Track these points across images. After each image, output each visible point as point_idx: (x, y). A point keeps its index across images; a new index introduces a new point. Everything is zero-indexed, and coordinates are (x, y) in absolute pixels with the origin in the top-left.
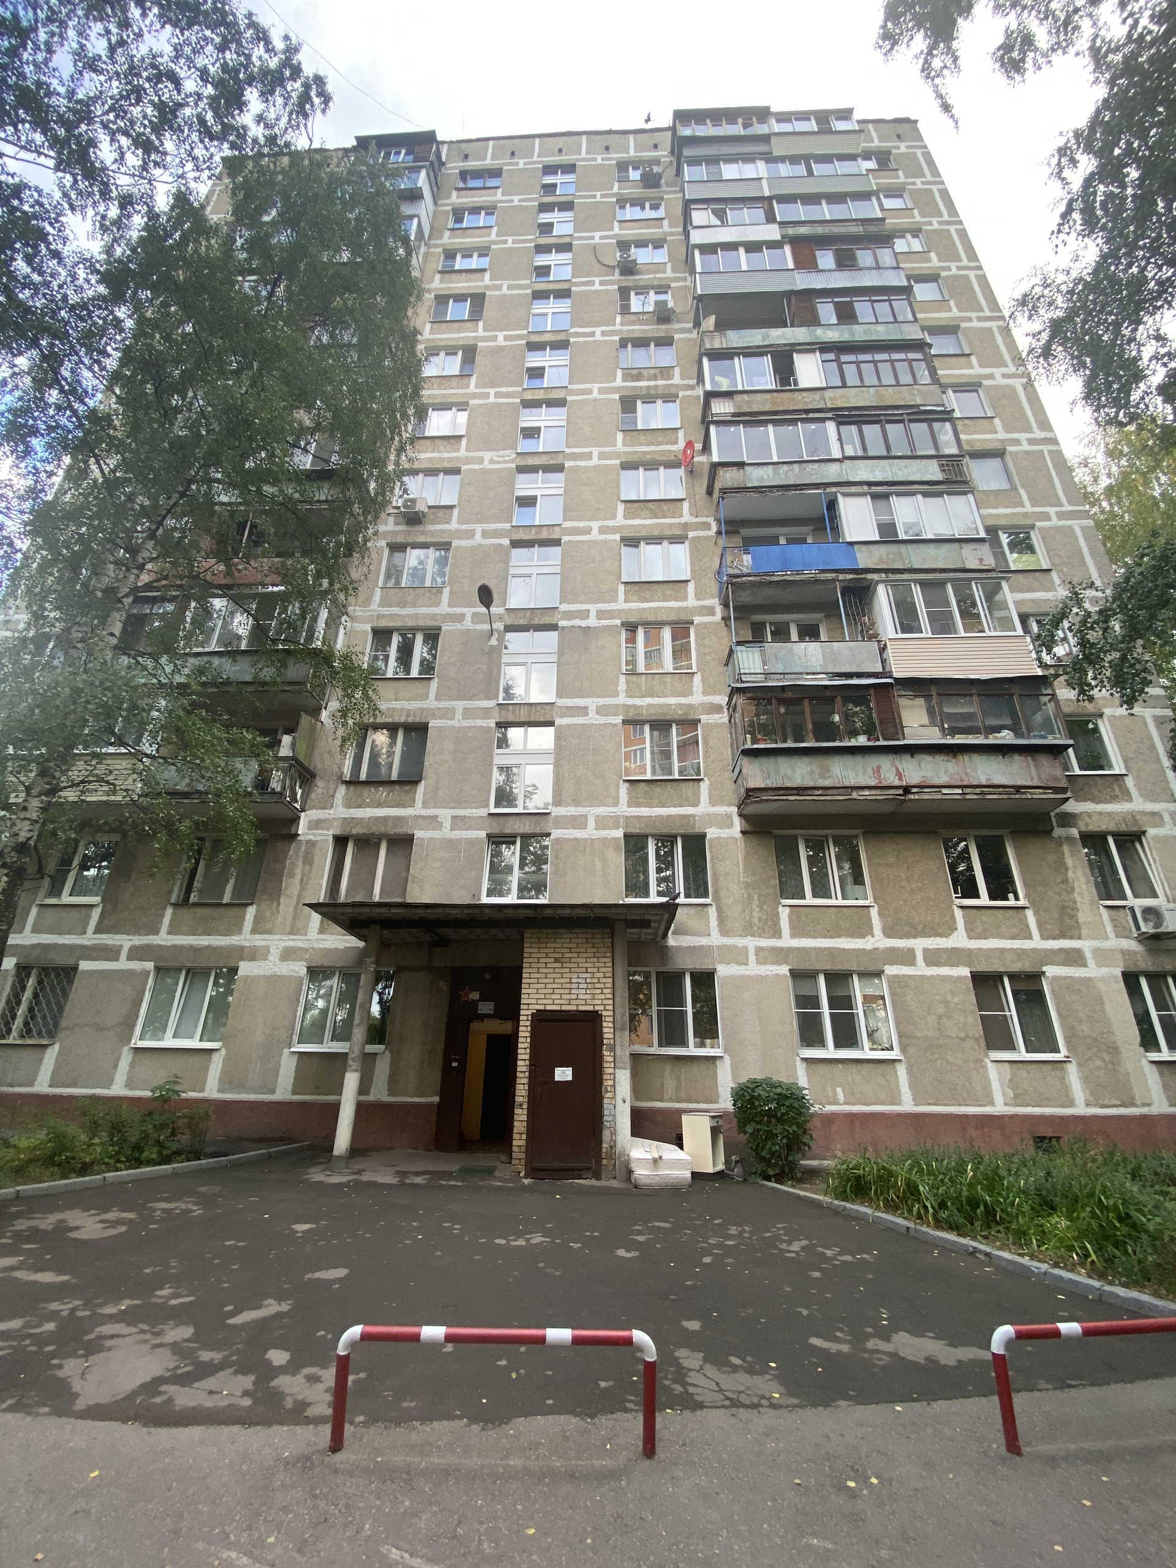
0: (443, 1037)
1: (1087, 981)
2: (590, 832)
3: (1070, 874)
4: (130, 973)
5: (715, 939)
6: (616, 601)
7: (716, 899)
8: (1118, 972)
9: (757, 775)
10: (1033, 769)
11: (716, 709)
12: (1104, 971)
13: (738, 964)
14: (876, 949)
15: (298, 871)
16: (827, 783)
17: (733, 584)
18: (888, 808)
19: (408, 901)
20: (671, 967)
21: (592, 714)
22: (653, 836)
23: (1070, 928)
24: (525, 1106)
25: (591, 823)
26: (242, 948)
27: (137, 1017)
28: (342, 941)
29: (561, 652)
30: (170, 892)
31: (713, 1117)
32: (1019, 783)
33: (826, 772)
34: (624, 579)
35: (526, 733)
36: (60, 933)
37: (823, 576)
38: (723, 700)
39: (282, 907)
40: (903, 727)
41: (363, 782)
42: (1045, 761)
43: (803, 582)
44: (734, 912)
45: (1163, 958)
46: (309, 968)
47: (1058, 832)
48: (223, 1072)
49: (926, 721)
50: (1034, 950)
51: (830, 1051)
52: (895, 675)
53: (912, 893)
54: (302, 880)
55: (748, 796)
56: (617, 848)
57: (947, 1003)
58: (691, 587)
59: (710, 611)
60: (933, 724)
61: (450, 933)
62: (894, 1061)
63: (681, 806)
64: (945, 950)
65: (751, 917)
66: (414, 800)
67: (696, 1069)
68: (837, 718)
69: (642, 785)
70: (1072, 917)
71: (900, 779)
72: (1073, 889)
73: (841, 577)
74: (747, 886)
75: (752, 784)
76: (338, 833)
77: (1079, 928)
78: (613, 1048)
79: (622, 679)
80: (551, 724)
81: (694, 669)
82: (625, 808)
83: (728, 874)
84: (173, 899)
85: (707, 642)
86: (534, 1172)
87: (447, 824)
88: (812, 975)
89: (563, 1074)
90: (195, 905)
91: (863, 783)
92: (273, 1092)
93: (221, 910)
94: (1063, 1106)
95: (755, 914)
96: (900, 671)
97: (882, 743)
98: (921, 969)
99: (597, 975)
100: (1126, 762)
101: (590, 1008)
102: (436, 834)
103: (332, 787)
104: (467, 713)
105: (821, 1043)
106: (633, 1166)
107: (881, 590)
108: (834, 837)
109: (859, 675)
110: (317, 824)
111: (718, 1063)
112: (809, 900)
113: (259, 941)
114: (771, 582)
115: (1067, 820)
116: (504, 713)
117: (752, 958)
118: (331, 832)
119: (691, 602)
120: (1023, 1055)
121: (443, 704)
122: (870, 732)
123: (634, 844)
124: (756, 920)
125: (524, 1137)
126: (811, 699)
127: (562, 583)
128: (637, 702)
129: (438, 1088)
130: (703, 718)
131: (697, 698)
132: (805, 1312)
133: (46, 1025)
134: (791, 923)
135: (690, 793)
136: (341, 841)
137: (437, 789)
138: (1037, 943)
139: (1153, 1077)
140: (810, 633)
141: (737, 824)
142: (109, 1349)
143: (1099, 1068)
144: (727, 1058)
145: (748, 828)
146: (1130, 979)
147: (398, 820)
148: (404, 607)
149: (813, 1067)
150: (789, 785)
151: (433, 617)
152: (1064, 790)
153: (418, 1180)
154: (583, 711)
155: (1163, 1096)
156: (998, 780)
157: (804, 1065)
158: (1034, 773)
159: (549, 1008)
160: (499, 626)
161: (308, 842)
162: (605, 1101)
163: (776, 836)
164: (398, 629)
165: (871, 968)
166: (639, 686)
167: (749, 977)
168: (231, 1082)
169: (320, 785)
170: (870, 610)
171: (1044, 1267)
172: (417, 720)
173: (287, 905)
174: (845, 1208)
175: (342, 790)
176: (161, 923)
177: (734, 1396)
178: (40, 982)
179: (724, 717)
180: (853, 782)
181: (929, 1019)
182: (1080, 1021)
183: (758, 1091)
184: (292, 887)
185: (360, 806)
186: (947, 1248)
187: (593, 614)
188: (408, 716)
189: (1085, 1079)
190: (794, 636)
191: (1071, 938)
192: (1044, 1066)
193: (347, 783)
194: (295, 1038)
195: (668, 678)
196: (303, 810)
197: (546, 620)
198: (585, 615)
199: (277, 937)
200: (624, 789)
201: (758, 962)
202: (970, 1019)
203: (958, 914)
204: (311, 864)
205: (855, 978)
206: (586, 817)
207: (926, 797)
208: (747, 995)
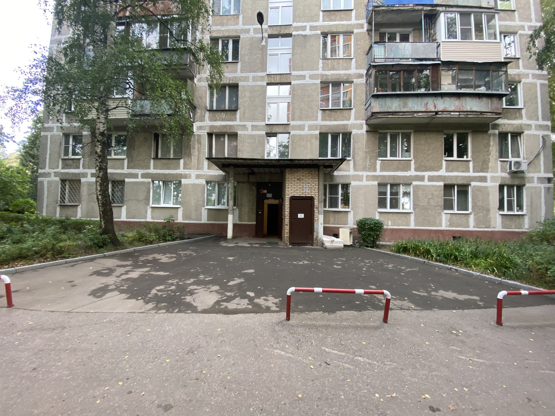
0: (255, 204)
1: (486, 187)
2: (306, 132)
3: (491, 148)
4: (143, 183)
5: (352, 172)
6: (318, 21)
7: (353, 158)
8: (497, 184)
9: (377, 106)
10: (490, 104)
11: (360, 76)
12: (493, 184)
13: (359, 181)
14: (411, 176)
15: (196, 146)
16: (405, 110)
17: (375, 11)
18: (427, 121)
19: (238, 157)
20: (335, 182)
21: (307, 78)
22: (330, 133)
23: (485, 168)
24: (288, 225)
25: (306, 128)
26: (181, 174)
27: (150, 197)
28: (217, 172)
29: (293, 48)
30: (151, 154)
31: (350, 229)
32: (483, 110)
33: (405, 105)
34: (322, 9)
35: (279, 88)
36: (115, 169)
37: (416, 8)
38: (364, 72)
39: (193, 160)
40: (441, 85)
41: (215, 111)
42: (495, 101)
43: (407, 10)
44: (360, 163)
45: (515, 180)
46: (206, 181)
47: (491, 131)
48: (183, 214)
49: (450, 82)
50: (469, 177)
51: (388, 210)
52: (442, 59)
53: (428, 155)
54: (198, 149)
55: (372, 116)
56: (316, 138)
57: (433, 194)
58: (354, 13)
59: (362, 26)
60: (453, 83)
61: (256, 170)
62: (410, 213)
63: (343, 120)
64: (436, 176)
65: (366, 164)
66: (236, 118)
67: (341, 215)
68: (414, 80)
69: (328, 111)
70: (487, 164)
71: (435, 108)
72: (490, 154)
73: (425, 8)
74: (366, 153)
75: (375, 110)
76: (208, 131)
77: (488, 169)
78: (318, 208)
79: (321, 61)
80: (290, 83)
81: (352, 57)
82: (320, 121)
83: (359, 148)
84: (152, 157)
85: (359, 42)
86: (291, 243)
87: (250, 128)
88: (385, 185)
89: (301, 216)
90: (161, 159)
91: (420, 110)
92: (201, 220)
93: (171, 161)
94: (465, 228)
95: (368, 163)
96: (444, 58)
97: (431, 92)
98: (426, 183)
99: (312, 185)
100: (524, 103)
101: (310, 196)
102: (246, 133)
103: (203, 113)
104: (254, 79)
105: (385, 207)
106: (325, 243)
107: (442, 15)
108: (402, 133)
109: (426, 59)
110: (200, 128)
111: (349, 213)
112: (389, 158)
113: (187, 172)
114: (393, 10)
115: (495, 126)
116: (270, 78)
117: (365, 179)
118: (206, 131)
119: (353, 21)
120: (456, 211)
121: (244, 75)
122: (426, 87)
123: (323, 137)
124: (368, 166)
125: (288, 234)
126: (404, 71)
127: (294, 11)
128: (327, 73)
129: (255, 219)
130: (355, 80)
131: (353, 71)
132: (407, 284)
133: (119, 199)
134: (381, 166)
135: (347, 115)
136: (210, 135)
137: (244, 113)
138: (471, 174)
139: (499, 220)
140: (405, 38)
141: (365, 128)
142: (197, 293)
143: (481, 216)
144: (352, 212)
145: (369, 130)
146: (501, 187)
147: (231, 126)
148: (223, 26)
149: (381, 214)
150: (390, 110)
151: (236, 31)
152: (500, 114)
153: (257, 245)
154: (303, 77)
155: (501, 225)
156: (475, 109)
157: (379, 214)
158: (490, 106)
159: (295, 195)
160: (266, 35)
161: (198, 135)
162: (315, 224)
163: (380, 133)
164: (221, 38)
165: (408, 182)
166: (328, 65)
167: (363, 185)
168: (186, 218)
169: (198, 111)
170: (435, 26)
171: (478, 274)
172: (234, 82)
173: (194, 159)
174: (399, 256)
175: (207, 114)
176: (150, 165)
177: (400, 307)
178: (113, 186)
179: (363, 80)
180: (416, 109)
181: (425, 199)
182: (479, 201)
183: (367, 222)
184: (195, 153)
185: (215, 121)
186: (440, 267)
187: (308, 28)
188: (230, 80)
189: (475, 220)
190: (398, 40)
191: (484, 172)
192: (462, 215)
193: (209, 111)
194: (205, 204)
195: (341, 61)
196: (194, 122)
197: (287, 31)
198: (304, 28)
199: (193, 170)
200: (320, 113)
201: (367, 180)
202: (440, 200)
203: (444, 163)
204: (200, 144)
205: (401, 186)
206: (304, 125)
207: (444, 116)
208: (361, 191)
